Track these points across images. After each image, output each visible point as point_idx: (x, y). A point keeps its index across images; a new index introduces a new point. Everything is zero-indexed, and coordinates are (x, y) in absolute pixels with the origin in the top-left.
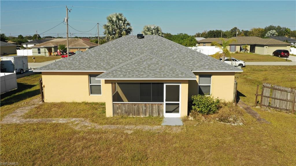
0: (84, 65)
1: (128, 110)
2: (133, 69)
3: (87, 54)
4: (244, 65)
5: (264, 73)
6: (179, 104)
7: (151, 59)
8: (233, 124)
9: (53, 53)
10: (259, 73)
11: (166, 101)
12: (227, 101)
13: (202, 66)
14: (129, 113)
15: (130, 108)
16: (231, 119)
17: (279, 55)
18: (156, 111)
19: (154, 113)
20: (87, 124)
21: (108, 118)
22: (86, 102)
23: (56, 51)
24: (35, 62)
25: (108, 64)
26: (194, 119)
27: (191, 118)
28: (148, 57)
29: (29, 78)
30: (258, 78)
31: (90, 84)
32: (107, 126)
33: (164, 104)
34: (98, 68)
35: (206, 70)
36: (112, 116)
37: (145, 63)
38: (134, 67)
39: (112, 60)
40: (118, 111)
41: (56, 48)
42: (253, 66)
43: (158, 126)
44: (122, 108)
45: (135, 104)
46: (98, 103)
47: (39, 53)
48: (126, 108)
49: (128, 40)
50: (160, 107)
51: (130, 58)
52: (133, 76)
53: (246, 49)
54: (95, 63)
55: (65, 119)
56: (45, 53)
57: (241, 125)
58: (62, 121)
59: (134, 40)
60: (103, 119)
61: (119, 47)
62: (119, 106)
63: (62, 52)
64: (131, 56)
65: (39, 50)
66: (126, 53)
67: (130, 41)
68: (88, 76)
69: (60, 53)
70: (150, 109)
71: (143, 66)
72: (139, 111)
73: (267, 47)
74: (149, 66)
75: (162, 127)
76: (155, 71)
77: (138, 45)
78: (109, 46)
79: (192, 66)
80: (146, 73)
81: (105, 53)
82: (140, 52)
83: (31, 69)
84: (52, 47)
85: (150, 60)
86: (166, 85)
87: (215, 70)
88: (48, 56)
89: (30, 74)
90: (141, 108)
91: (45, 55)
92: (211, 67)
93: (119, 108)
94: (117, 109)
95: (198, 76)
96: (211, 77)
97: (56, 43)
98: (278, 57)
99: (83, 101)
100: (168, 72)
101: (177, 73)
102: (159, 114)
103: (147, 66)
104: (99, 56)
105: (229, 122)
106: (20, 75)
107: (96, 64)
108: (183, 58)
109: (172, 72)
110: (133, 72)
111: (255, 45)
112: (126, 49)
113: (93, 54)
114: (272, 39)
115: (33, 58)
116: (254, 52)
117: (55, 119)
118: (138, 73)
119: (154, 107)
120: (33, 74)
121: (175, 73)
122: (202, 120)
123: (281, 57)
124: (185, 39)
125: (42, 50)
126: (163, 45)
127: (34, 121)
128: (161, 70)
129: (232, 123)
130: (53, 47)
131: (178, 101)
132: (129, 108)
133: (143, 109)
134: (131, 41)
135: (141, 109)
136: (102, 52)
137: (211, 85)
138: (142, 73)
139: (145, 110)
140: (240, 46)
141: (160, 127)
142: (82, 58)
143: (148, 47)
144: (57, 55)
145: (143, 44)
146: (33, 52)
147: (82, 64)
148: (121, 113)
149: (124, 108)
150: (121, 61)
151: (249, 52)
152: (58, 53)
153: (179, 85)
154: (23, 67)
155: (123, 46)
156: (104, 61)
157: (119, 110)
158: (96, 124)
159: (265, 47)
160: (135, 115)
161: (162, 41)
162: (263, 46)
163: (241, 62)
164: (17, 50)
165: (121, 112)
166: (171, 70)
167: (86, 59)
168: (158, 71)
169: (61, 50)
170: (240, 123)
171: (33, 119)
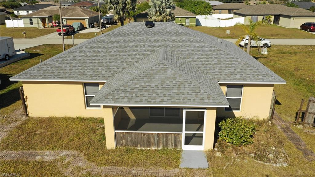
0: (77, 71)
1: (135, 140)
2: (142, 88)
3: (81, 52)
4: (269, 46)
5: (294, 58)
6: (202, 134)
7: (166, 70)
8: (274, 165)
9: (48, 24)
10: (289, 58)
11: (185, 131)
12: (261, 118)
13: (232, 74)
14: (136, 144)
15: (138, 138)
16: (271, 156)
17: (308, 29)
18: (172, 142)
19: (170, 144)
20: (80, 164)
21: (109, 150)
22: (82, 117)
23: (50, 22)
24: (26, 38)
25: (109, 69)
26: (221, 155)
27: (218, 154)
28: (161, 66)
29: (16, 65)
30: (289, 65)
31: (85, 95)
32: (108, 167)
33: (183, 134)
34: (95, 76)
35: (237, 81)
36: (114, 148)
37: (157, 77)
38: (143, 84)
39: (113, 63)
40: (121, 142)
41: (50, 18)
42: (280, 45)
43: (176, 169)
44: (127, 137)
45: (144, 134)
46: (96, 119)
47: (32, 24)
48: (132, 138)
49: (134, 30)
50: (177, 137)
51: (136, 60)
52: (141, 100)
53: (269, 20)
54: (92, 67)
55: (53, 152)
56: (38, 24)
57: (285, 166)
58: (48, 157)
59: (141, 30)
60: (103, 154)
61: (122, 41)
62: (123, 135)
63: (57, 23)
64: (138, 56)
65: (31, 20)
66: (131, 51)
67: (136, 31)
68: (82, 85)
69: (55, 24)
70: (165, 140)
71: (155, 82)
72: (149, 142)
73: (294, 18)
74: (163, 81)
75: (181, 170)
76: (171, 91)
77: (147, 39)
78: (109, 40)
79: (218, 73)
80: (159, 96)
81: (104, 51)
82: (150, 50)
83: (20, 51)
84: (45, 17)
85: (163, 72)
86: (186, 111)
87: (249, 81)
88: (42, 28)
89: (17, 60)
90: (152, 138)
91: (39, 26)
92: (244, 75)
93: (124, 138)
94: (121, 139)
95: (226, 87)
96: (243, 88)
97: (50, 12)
98: (307, 31)
99: (77, 116)
100: (190, 94)
101: (201, 96)
102: (176, 146)
103: (160, 81)
104: (96, 56)
105: (269, 160)
106: (5, 62)
107: (92, 70)
108: (205, 61)
109: (195, 93)
110: (141, 93)
111: (280, 16)
112: (131, 44)
113: (88, 53)
114: (300, 8)
115: (23, 33)
116: (278, 24)
117: (40, 151)
118: (149, 94)
119: (170, 137)
120: (22, 59)
121: (198, 96)
122: (232, 158)
123: (310, 32)
124: (199, 5)
125: (34, 21)
126: (179, 38)
127: (12, 155)
128: (180, 90)
129: (272, 163)
130: (47, 17)
131: (202, 131)
132: (136, 138)
133: (154, 140)
134: (138, 32)
135: (152, 140)
136: (100, 50)
137: (241, 98)
138: (154, 95)
139: (158, 141)
140: (262, 17)
141: (178, 170)
142: (74, 59)
143: (160, 41)
144: (52, 26)
145: (154, 37)
146: (24, 23)
147: (74, 69)
148: (126, 144)
149: (129, 138)
150: (125, 65)
151: (272, 23)
152: (53, 24)
153: (204, 112)
154: (8, 51)
155: (127, 40)
156: (102, 64)
157: (123, 140)
158: (93, 164)
159: (292, 18)
160: (144, 147)
161: (178, 31)
162: (289, 17)
163: (267, 41)
164: (5, 20)
165: (126, 142)
166: (194, 90)
167: (80, 61)
168: (176, 91)
169: (56, 21)
170: (283, 164)
171: (11, 152)
